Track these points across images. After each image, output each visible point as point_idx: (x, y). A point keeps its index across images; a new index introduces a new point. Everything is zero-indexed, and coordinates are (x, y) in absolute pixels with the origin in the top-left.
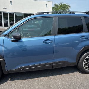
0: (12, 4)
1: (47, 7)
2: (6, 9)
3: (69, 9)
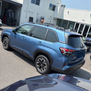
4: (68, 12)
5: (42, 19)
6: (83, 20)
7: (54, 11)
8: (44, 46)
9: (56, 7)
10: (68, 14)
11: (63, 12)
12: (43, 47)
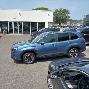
0: (20, 15)
1: (49, 16)
2: (16, 19)
3: (68, 13)
6: (14, 19)
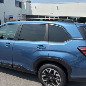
4: (36, 7)
5: (11, 17)
6: (51, 13)
7: (21, 7)
8: (49, 50)
9: (22, 3)
10: (36, 9)
11: (30, 7)
12: (48, 52)
